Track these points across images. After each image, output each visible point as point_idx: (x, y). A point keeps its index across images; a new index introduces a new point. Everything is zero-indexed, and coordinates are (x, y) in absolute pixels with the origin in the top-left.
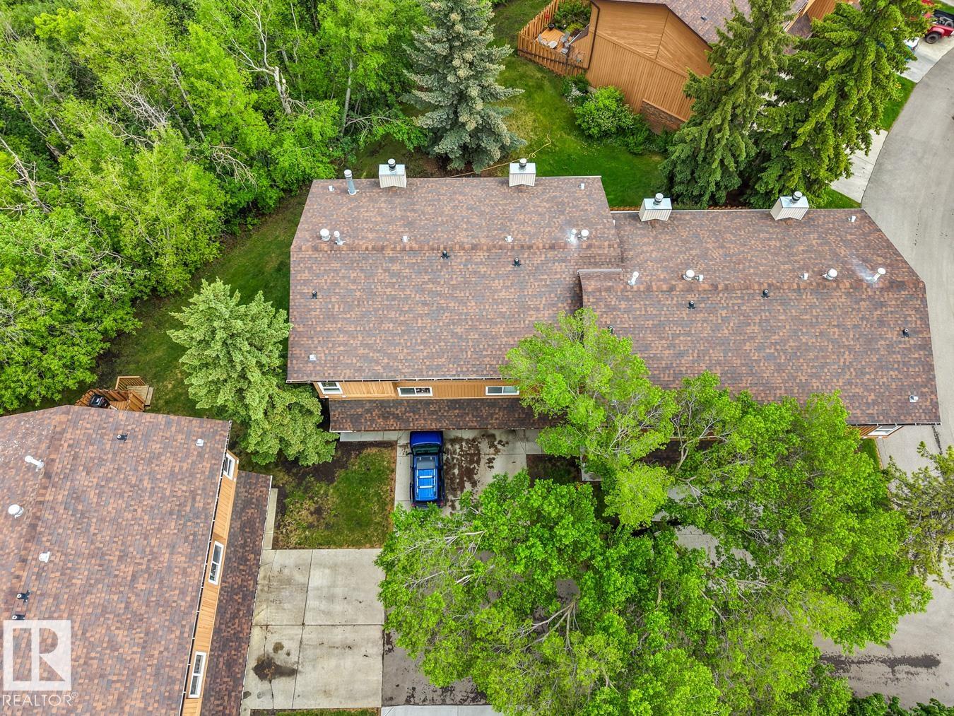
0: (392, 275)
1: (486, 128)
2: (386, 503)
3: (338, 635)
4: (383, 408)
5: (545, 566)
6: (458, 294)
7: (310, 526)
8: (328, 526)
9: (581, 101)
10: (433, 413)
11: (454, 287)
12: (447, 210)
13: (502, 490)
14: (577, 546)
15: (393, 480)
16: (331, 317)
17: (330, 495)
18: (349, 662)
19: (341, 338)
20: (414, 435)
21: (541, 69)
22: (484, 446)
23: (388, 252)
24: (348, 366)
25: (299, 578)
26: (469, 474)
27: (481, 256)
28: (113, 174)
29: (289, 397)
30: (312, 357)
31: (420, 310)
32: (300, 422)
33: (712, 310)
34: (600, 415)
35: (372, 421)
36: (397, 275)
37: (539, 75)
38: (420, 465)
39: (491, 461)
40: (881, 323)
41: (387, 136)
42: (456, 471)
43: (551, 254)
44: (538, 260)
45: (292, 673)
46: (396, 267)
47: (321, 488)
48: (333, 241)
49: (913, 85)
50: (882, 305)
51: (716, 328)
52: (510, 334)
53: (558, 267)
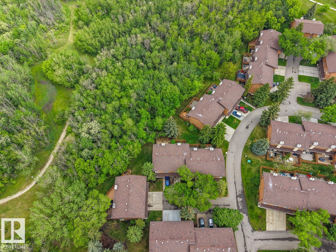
1: (175, 134)
2: (162, 186)
3: (157, 202)
4: (162, 174)
5: (181, 192)
7: (153, 189)
8: (155, 189)
9: (189, 126)
10: (168, 174)
11: (171, 160)
12: (170, 149)
13: (177, 184)
14: (184, 190)
15: (163, 183)
16: (157, 164)
17: (155, 185)
18: (159, 205)
19: (158, 166)
20: (166, 177)
21: (183, 120)
22: (175, 178)
23: (164, 156)
24: (159, 170)
25: (152, 195)
26: (173, 182)
27: (174, 156)
28: (131, 146)
30: (155, 168)
31: (167, 163)
33: (200, 163)
34: (186, 176)
36: (165, 158)
37: (183, 121)
38: (167, 181)
39: (176, 180)
40: (220, 165)
41: (161, 135)
42: (171, 182)
44: (181, 157)
45: (152, 206)
46: (164, 158)
47: (154, 184)
48: (157, 154)
49: (241, 121)
50: (220, 163)
51: (201, 165)
52: (178, 166)
53: (183, 158)
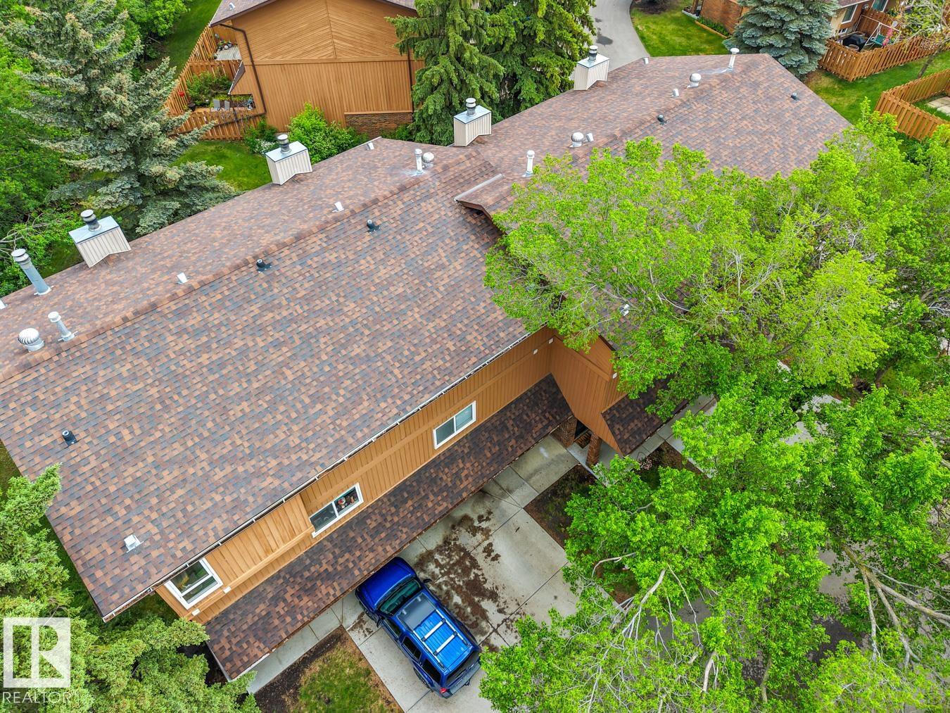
0: (196, 333)
6: (318, 304)
10: (377, 531)
11: (307, 299)
12: (218, 234)
15: (379, 684)
16: (125, 455)
19: (167, 477)
20: (364, 592)
22: (465, 539)
23: (167, 307)
24: (210, 513)
26: (476, 589)
27: (314, 244)
29: (129, 647)
30: (131, 541)
31: (276, 357)
32: (173, 688)
35: (292, 611)
36: (205, 328)
39: (488, 550)
40: (771, 99)
42: (457, 599)
43: (406, 197)
44: (397, 209)
46: (194, 320)
50: (757, 84)
53: (428, 206)
